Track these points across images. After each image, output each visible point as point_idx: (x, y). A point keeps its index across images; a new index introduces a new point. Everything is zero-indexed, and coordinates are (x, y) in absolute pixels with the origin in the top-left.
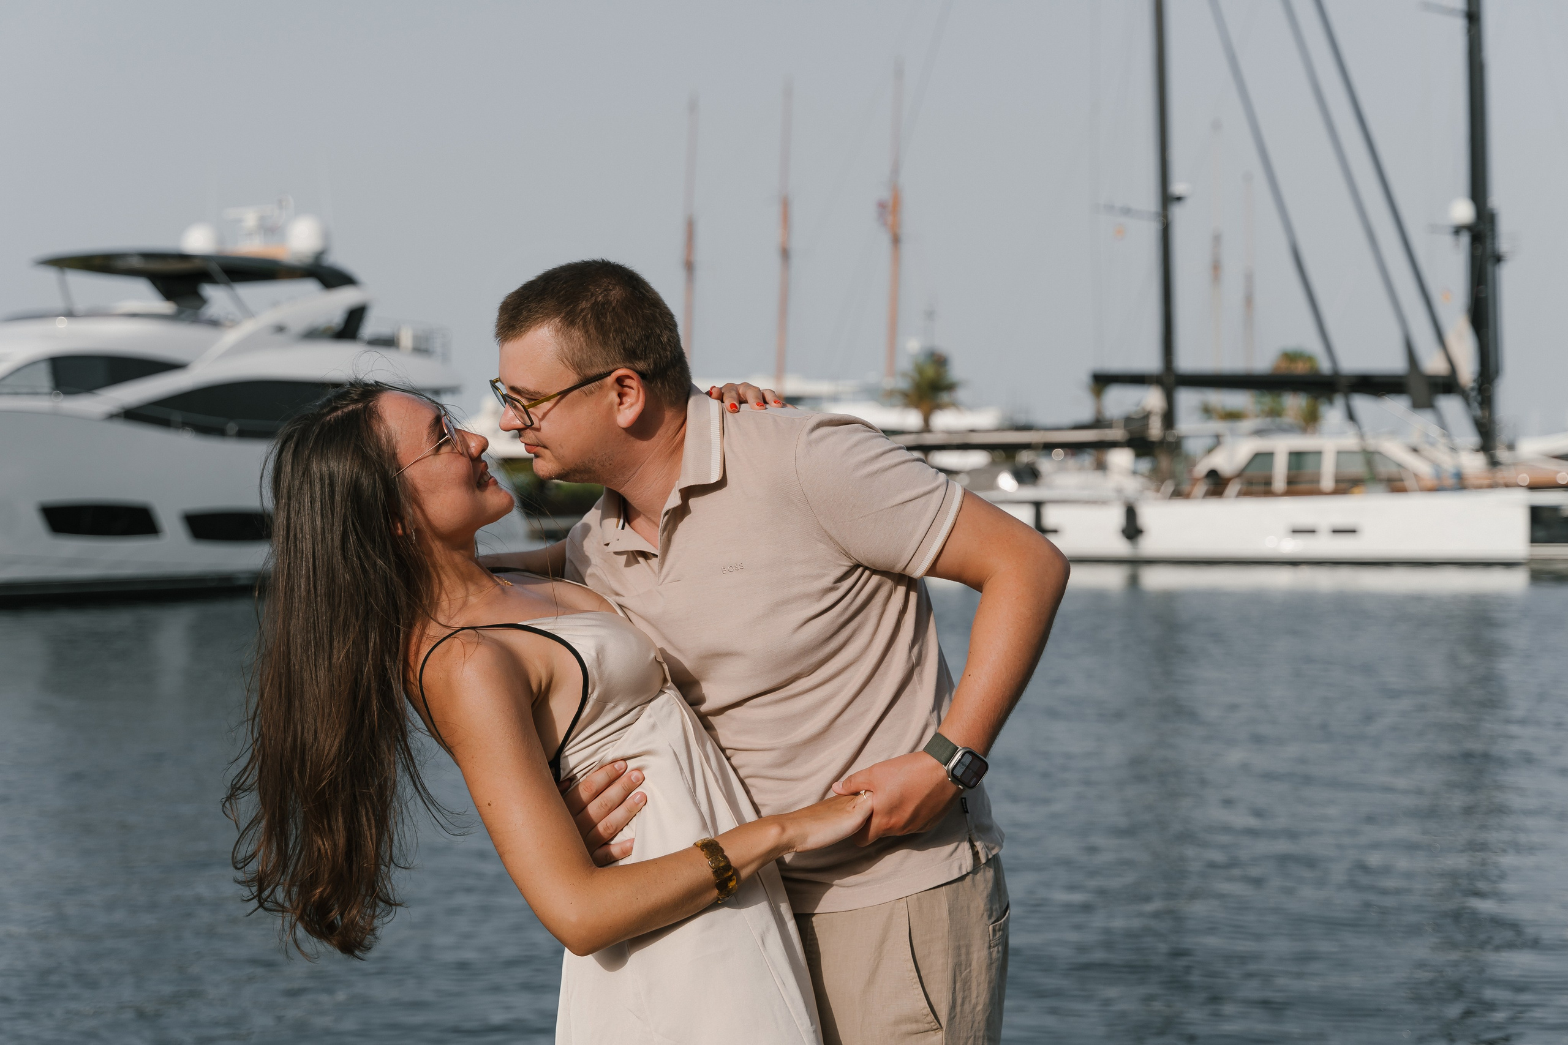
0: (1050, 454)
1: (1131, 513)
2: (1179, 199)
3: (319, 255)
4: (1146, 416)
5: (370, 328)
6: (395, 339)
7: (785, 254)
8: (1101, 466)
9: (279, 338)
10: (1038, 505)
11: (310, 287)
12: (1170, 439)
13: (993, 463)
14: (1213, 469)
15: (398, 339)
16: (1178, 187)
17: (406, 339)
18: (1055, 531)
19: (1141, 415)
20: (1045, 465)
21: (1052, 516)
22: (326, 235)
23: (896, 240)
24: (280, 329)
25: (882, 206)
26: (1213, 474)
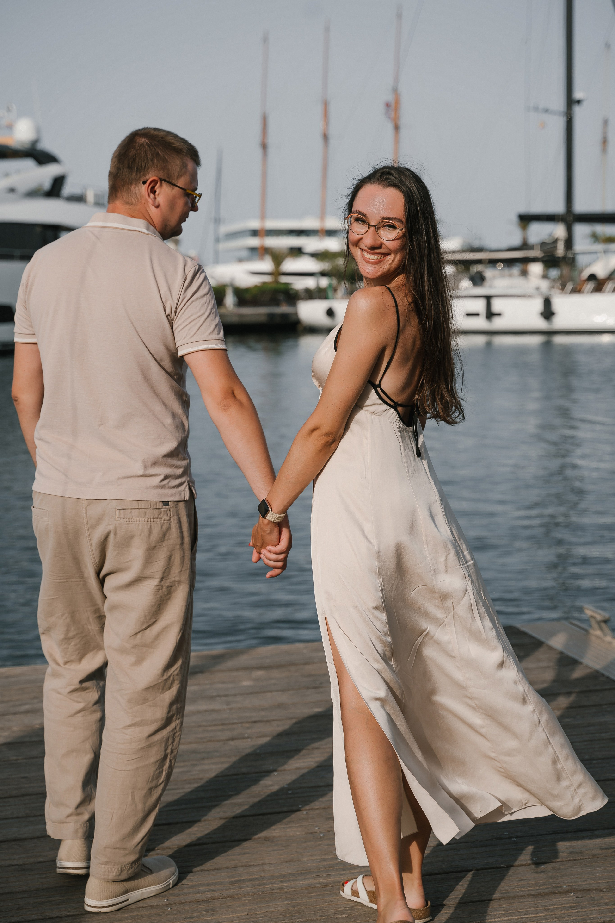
0: (495, 266)
1: (547, 303)
2: (579, 102)
3: (35, 143)
4: (555, 241)
5: (67, 190)
6: (84, 197)
7: (326, 137)
8: (524, 273)
9: (11, 195)
10: (488, 298)
11: (29, 163)
12: (570, 255)
13: (458, 272)
14: (594, 274)
15: (86, 196)
16: (578, 95)
17: (90, 197)
18: (499, 315)
19: (552, 241)
20: (489, 273)
21: (497, 305)
22: (38, 130)
23: (397, 128)
24: (12, 190)
25: (388, 105)
26: (592, 277)
